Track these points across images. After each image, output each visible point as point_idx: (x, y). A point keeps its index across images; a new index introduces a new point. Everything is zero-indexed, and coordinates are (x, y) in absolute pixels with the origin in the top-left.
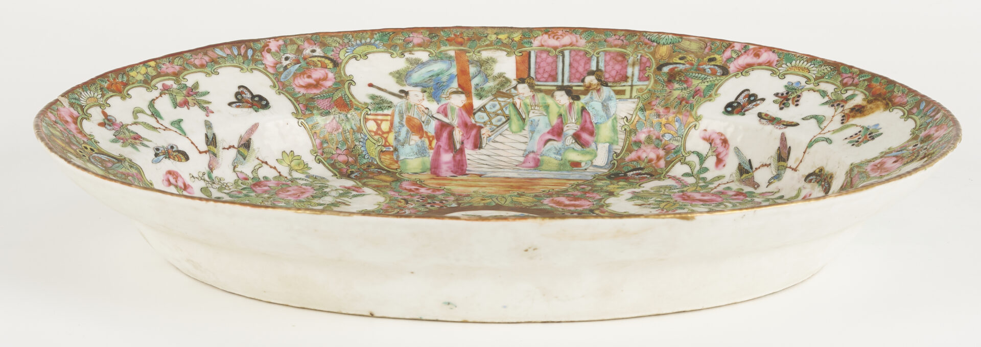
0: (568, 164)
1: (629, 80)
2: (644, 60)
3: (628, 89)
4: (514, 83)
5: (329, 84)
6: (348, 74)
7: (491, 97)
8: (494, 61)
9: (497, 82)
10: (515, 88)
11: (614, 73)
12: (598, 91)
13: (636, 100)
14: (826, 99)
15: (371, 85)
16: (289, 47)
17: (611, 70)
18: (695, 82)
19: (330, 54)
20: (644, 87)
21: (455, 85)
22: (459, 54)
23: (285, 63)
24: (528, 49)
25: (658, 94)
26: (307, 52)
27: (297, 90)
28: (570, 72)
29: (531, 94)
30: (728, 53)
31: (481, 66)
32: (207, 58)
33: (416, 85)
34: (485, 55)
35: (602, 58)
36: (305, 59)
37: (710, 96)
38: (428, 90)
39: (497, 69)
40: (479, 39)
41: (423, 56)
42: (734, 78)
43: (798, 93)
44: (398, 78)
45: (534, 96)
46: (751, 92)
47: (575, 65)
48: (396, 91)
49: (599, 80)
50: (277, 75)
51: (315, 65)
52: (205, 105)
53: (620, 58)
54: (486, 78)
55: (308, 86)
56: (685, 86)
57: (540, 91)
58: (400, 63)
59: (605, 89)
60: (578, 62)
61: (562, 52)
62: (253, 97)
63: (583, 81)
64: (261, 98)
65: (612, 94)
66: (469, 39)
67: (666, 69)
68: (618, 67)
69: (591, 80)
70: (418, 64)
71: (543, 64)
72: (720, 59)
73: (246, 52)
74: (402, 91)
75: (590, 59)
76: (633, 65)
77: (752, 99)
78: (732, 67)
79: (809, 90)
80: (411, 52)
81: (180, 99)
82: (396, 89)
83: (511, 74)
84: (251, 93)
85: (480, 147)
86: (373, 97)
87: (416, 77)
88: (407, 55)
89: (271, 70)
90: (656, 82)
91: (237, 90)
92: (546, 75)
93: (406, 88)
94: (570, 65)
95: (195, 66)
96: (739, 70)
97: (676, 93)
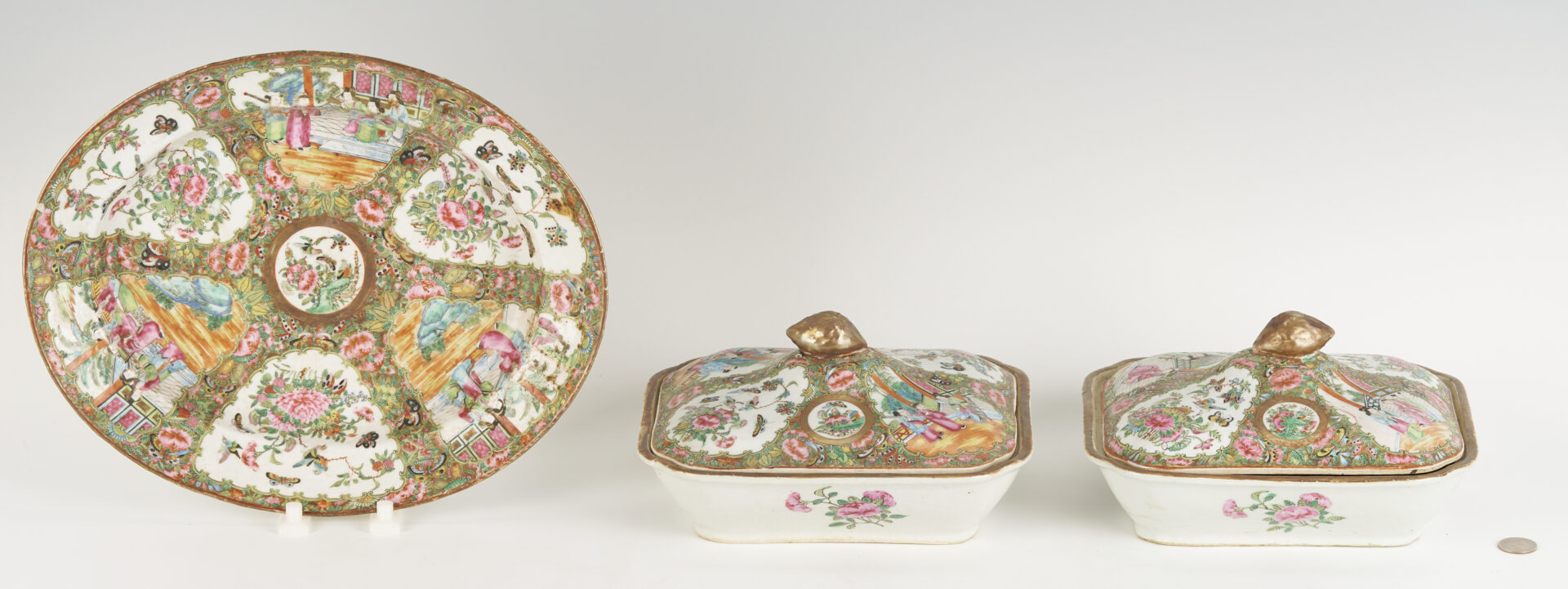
0: (377, 132)
1: (418, 104)
2: (428, 93)
3: (416, 110)
4: (342, 91)
5: (217, 97)
6: (230, 88)
7: (326, 102)
8: (329, 74)
9: (330, 89)
10: (342, 95)
11: (408, 96)
12: (397, 107)
13: (421, 122)
14: (539, 179)
15: (246, 94)
16: (190, 81)
17: (406, 94)
18: (460, 120)
19: (217, 78)
20: (427, 112)
21: (302, 90)
22: (305, 70)
23: (187, 90)
24: (352, 68)
25: (435, 121)
26: (202, 80)
27: (196, 106)
28: (379, 88)
29: (353, 101)
30: (483, 110)
31: (320, 77)
32: (134, 106)
33: (276, 91)
34: (323, 70)
35: (400, 85)
36: (200, 84)
37: (469, 135)
38: (284, 94)
39: (331, 80)
40: (319, 61)
41: (281, 70)
42: (485, 128)
43: (524, 162)
44: (264, 86)
45: (354, 104)
46: (495, 145)
47: (383, 84)
48: (263, 98)
49: (398, 99)
50: (182, 101)
51: (208, 87)
52: (134, 141)
53: (413, 87)
54: (324, 85)
55: (204, 102)
56: (453, 120)
57: (359, 99)
58: (265, 76)
59: (401, 107)
60: (385, 82)
61: (375, 75)
62: (167, 121)
63: (387, 97)
64: (172, 121)
65: (406, 112)
66: (312, 61)
67: (442, 103)
68: (411, 93)
69: (392, 97)
70: (278, 76)
71: (362, 80)
72: (478, 111)
73: (161, 93)
74: (267, 97)
75: (392, 83)
76: (421, 94)
77: (495, 150)
78: (485, 120)
79: (531, 164)
80: (272, 69)
81: (117, 144)
82: (262, 94)
83: (340, 83)
84: (165, 119)
85: (320, 115)
86: (247, 104)
87: (277, 84)
88: (270, 71)
89: (178, 98)
90: (435, 110)
91: (155, 120)
92: (363, 88)
93: (270, 94)
94: (380, 83)
95: (127, 114)
96: (488, 124)
97: (447, 124)
